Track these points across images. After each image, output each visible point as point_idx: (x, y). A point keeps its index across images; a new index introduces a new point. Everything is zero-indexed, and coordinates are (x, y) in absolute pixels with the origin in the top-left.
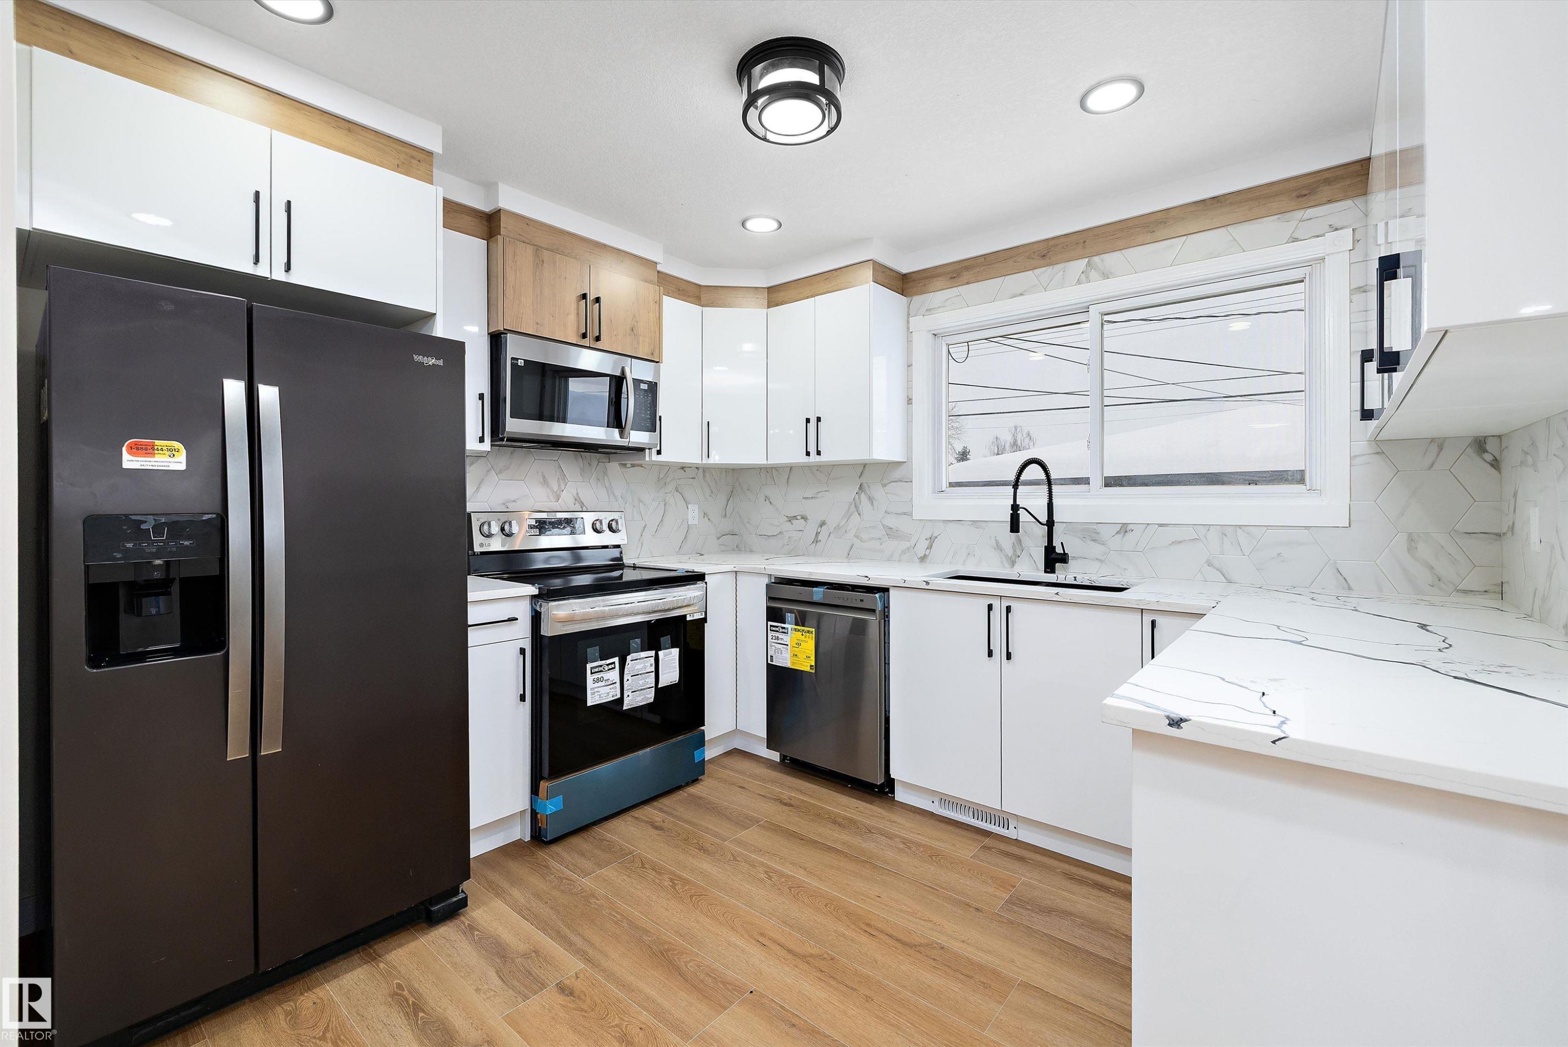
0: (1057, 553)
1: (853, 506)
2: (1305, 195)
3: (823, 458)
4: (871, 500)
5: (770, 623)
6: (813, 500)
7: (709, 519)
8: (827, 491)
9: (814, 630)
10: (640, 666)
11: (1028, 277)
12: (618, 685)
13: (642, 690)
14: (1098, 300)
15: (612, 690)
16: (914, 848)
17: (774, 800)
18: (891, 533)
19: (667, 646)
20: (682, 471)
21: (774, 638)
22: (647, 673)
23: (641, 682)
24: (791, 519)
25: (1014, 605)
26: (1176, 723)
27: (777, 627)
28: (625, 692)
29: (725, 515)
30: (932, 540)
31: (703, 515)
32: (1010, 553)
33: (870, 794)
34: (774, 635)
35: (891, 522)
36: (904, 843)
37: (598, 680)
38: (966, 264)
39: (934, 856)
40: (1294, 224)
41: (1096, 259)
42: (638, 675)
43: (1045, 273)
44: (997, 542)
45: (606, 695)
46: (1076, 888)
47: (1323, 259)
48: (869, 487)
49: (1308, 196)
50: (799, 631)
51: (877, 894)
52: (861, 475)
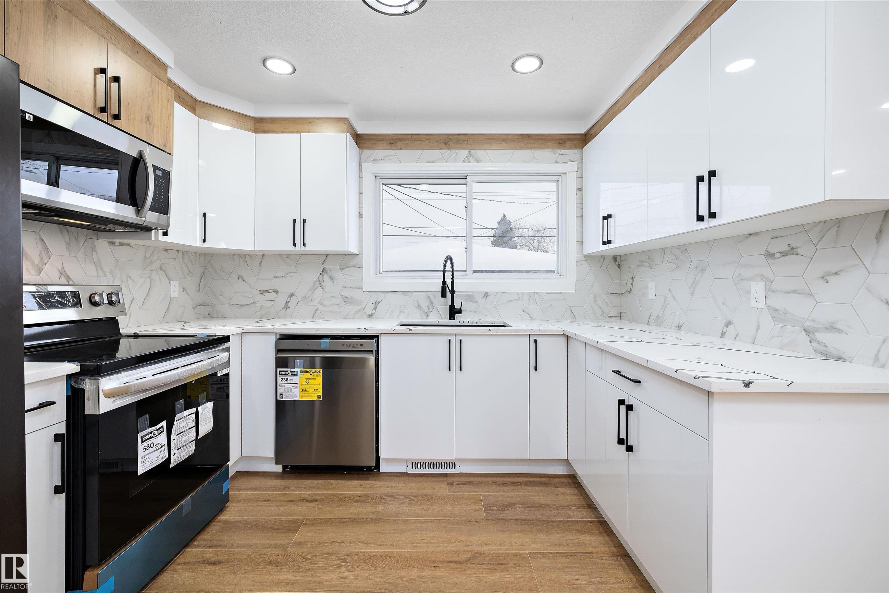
0: (456, 309)
1: (317, 283)
2: (562, 143)
3: (308, 248)
4: (332, 279)
5: (279, 370)
6: (284, 278)
7: (187, 293)
8: (296, 272)
9: (321, 370)
10: (184, 424)
11: (436, 153)
12: (166, 447)
13: (185, 445)
14: (472, 173)
15: (162, 453)
16: (416, 499)
17: (301, 501)
18: (347, 300)
19: (204, 401)
20: (165, 252)
21: (284, 380)
22: (190, 429)
23: (184, 439)
24: (263, 292)
25: (464, 338)
26: (747, 385)
27: (287, 371)
28: (172, 451)
29: (199, 290)
30: (376, 304)
31: (182, 289)
32: (426, 310)
33: (362, 474)
34: (283, 378)
35: (347, 293)
36: (407, 498)
37: (149, 447)
38: (400, 137)
39: (430, 499)
40: (557, 155)
41: (473, 151)
42: (182, 432)
43: (446, 153)
44: (418, 304)
45: (156, 459)
46: (505, 488)
47: (565, 174)
48: (330, 270)
49: (562, 144)
50: (307, 372)
51: (421, 538)
52: (324, 262)
